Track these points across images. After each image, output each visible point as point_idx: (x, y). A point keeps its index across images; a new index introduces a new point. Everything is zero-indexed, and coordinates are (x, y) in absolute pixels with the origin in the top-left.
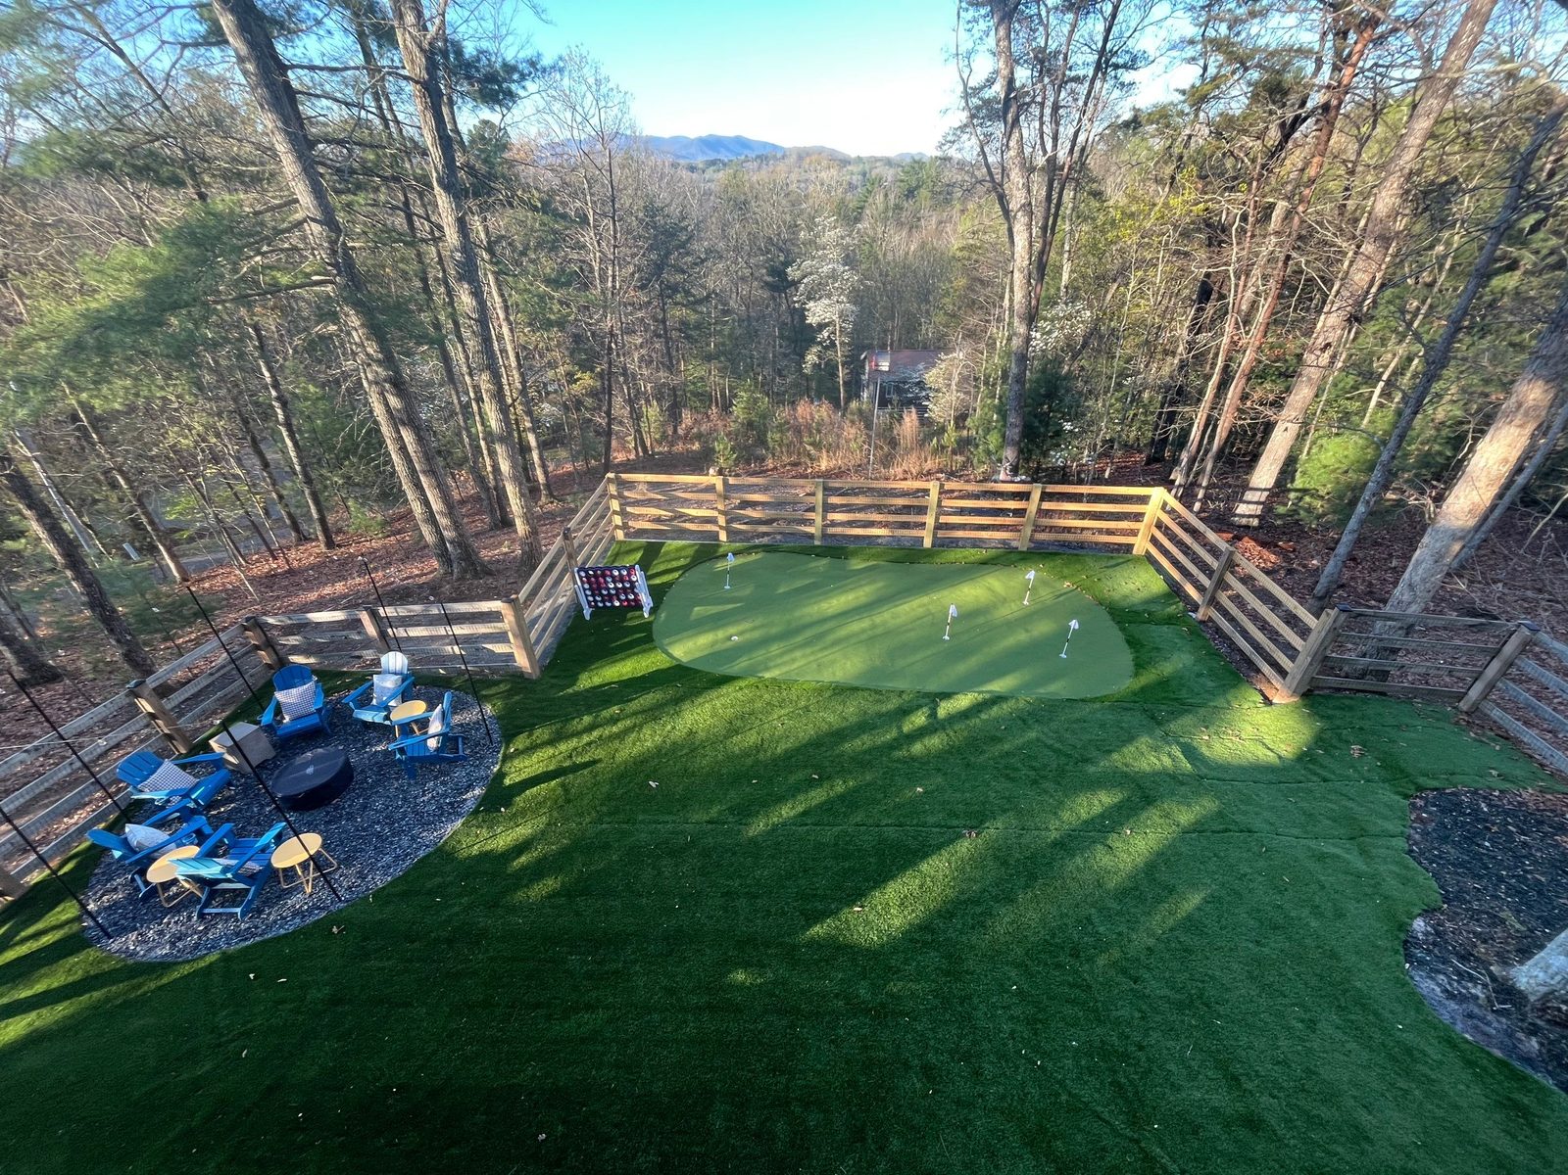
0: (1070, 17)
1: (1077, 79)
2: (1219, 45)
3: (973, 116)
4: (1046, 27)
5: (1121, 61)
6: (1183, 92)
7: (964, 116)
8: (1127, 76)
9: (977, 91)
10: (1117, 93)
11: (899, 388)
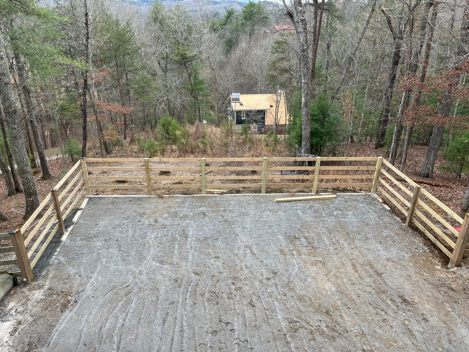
11: (247, 114)
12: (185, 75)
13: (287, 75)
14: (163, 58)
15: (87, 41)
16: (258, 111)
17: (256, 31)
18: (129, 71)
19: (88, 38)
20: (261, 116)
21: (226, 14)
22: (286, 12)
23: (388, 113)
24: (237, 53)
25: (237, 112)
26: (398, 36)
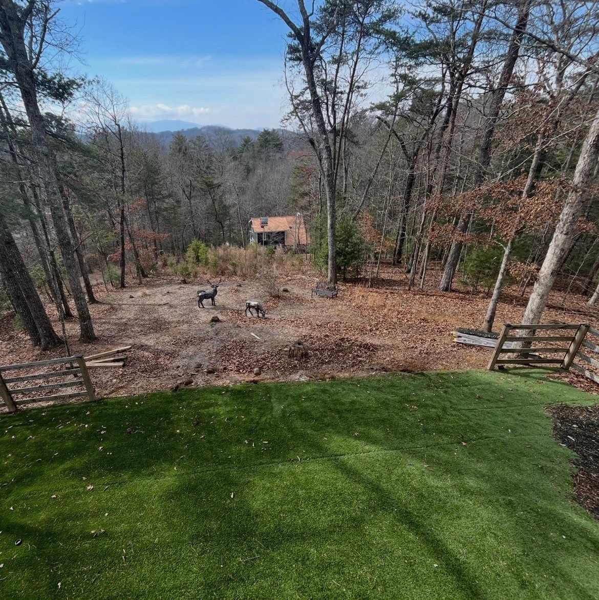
0: (336, 66)
1: (342, 93)
2: (404, 77)
3: (296, 108)
4: (325, 70)
5: (360, 85)
6: (390, 97)
7: (292, 108)
8: (363, 91)
9: (296, 97)
10: (360, 98)
11: (269, 236)
12: (209, 201)
13: (307, 198)
14: (187, 186)
15: (123, 174)
16: (279, 233)
17: (272, 158)
18: (158, 199)
19: (124, 171)
20: (281, 238)
21: (243, 142)
22: (306, 140)
23: (405, 231)
24: (254, 179)
25: (258, 234)
26: (412, 159)
